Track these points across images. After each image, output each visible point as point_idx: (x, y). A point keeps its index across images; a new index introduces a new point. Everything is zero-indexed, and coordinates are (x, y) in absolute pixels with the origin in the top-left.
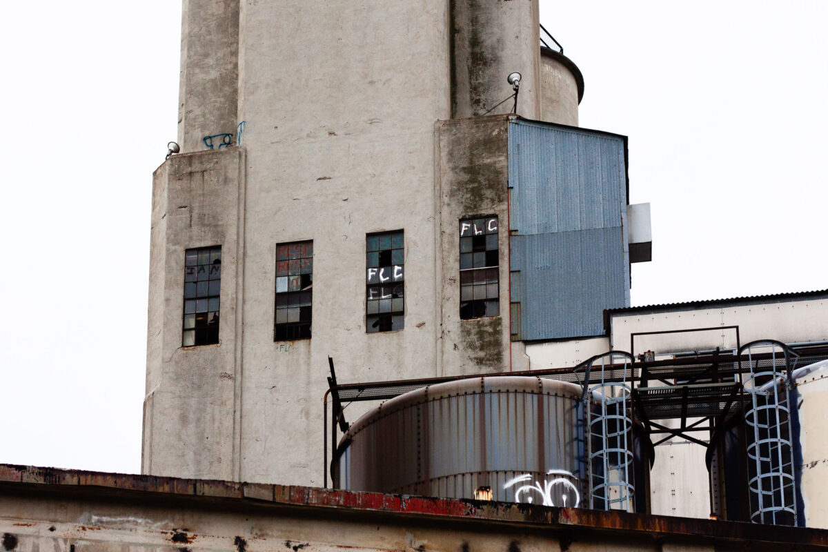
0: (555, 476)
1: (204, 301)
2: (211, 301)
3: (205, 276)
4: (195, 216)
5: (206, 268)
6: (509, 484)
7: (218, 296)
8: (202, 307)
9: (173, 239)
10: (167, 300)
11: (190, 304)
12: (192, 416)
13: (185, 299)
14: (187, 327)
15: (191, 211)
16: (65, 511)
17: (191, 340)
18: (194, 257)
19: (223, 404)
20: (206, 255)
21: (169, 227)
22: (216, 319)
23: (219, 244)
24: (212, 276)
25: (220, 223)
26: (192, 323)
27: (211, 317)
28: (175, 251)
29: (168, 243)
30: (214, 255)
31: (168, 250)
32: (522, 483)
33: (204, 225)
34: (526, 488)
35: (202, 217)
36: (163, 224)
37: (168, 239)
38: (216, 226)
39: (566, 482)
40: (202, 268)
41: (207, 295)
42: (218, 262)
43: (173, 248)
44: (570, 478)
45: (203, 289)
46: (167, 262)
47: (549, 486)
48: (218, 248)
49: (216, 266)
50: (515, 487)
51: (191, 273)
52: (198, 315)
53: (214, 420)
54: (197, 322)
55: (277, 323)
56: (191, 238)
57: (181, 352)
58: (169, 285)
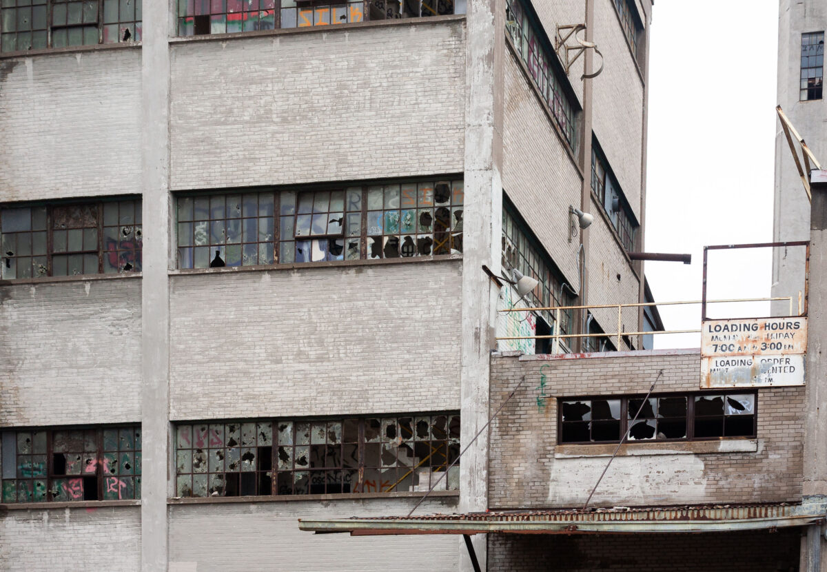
1: (814, 70)
2: (818, 69)
3: (813, 52)
4: (808, 10)
5: (815, 47)
7: (822, 67)
8: (812, 74)
9: (794, 27)
10: (790, 69)
11: (805, 72)
13: (801, 68)
14: (802, 88)
15: (805, 6)
17: (805, 95)
18: (807, 39)
20: (814, 38)
21: (791, 18)
22: (821, 83)
23: (823, 30)
24: (819, 53)
25: (823, 15)
26: (805, 85)
27: (817, 81)
28: (795, 34)
29: (791, 28)
30: (820, 38)
31: (791, 33)
33: (813, 17)
35: (812, 10)
36: (787, 15)
37: (791, 25)
38: (821, 17)
40: (812, 46)
41: (815, 66)
42: (822, 42)
43: (793, 32)
45: (812, 62)
46: (790, 42)
48: (822, 33)
49: (821, 45)
51: (805, 50)
52: (809, 79)
53: (819, 151)
54: (809, 85)
56: (805, 26)
57: (799, 104)
58: (791, 58)
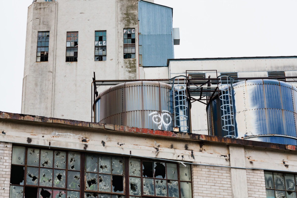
0: (164, 112)
1: (44, 48)
2: (46, 48)
3: (44, 40)
4: (41, 22)
5: (44, 38)
6: (150, 114)
7: (48, 47)
8: (43, 49)
9: (34, 28)
10: (32, 47)
11: (39, 49)
12: (39, 84)
13: (37, 47)
14: (38, 56)
15: (40, 20)
16: (47, 131)
17: (39, 59)
18: (40, 34)
19: (49, 80)
20: (44, 34)
21: (33, 24)
22: (47, 54)
23: (49, 30)
24: (47, 40)
26: (39, 54)
27: (45, 53)
28: (35, 32)
29: (32, 29)
30: (47, 34)
31: (32, 31)
32: (155, 114)
33: (44, 24)
34: (156, 116)
35: (43, 22)
36: (31, 23)
37: (32, 28)
38: (48, 25)
39: (168, 114)
40: (43, 38)
41: (44, 46)
42: (48, 36)
43: (34, 31)
44: (169, 113)
45: (43, 44)
46: (32, 35)
47: (163, 115)
48: (49, 32)
49: (48, 37)
50: (152, 115)
51: (40, 39)
52: (41, 52)
53: (46, 85)
54: (41, 54)
55: (67, 56)
56: (40, 28)
57: (36, 63)
58: (32, 42)
